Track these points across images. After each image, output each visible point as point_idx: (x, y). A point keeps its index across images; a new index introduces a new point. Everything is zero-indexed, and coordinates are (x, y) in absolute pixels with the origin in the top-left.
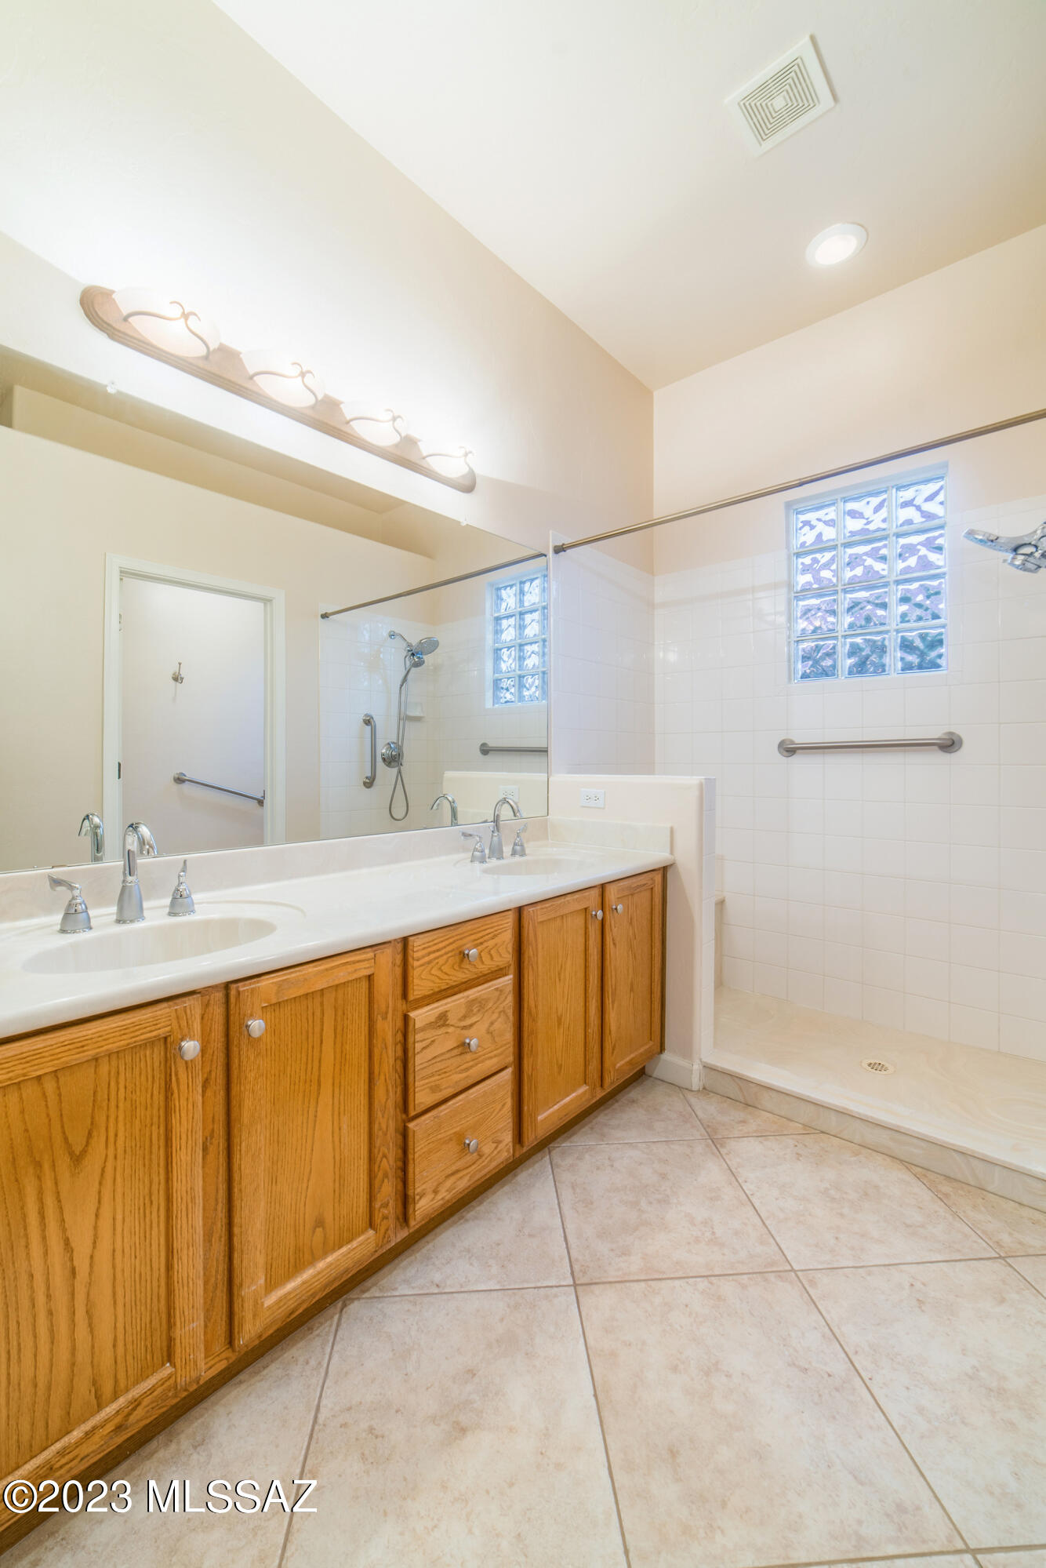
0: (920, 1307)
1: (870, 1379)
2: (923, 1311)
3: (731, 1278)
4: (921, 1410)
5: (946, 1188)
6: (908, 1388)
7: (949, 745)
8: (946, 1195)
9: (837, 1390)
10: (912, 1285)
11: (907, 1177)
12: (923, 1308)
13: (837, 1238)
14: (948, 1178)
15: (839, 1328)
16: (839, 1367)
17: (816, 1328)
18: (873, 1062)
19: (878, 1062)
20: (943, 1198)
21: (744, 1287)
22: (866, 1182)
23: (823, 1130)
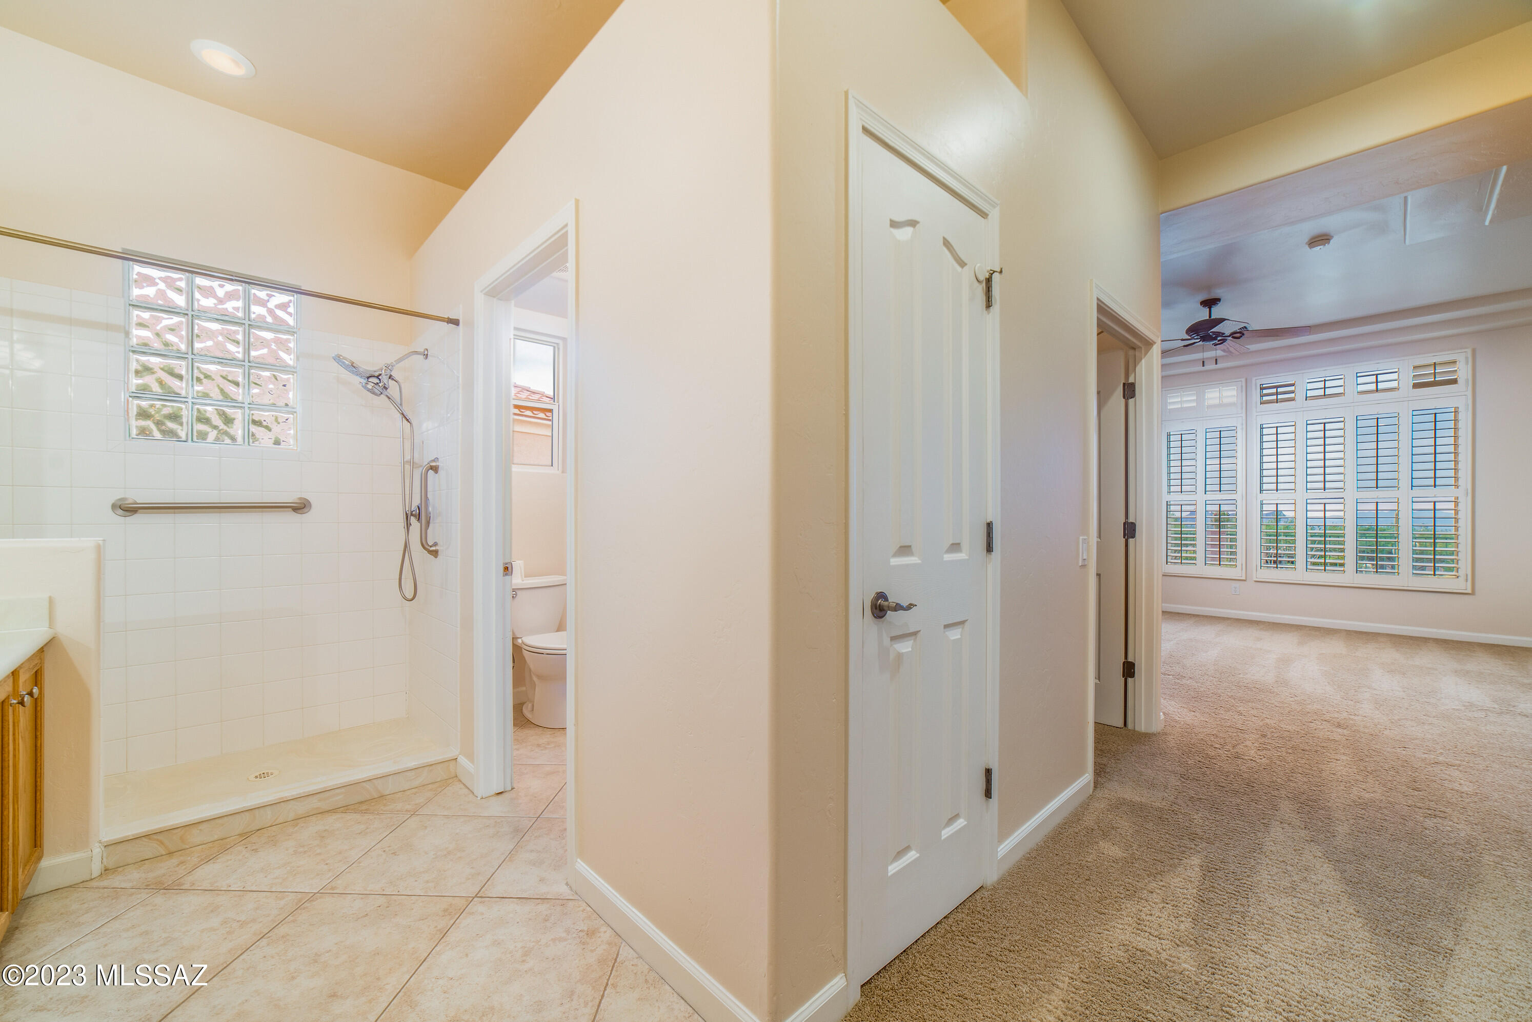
0: (395, 855)
1: (398, 892)
2: (398, 855)
3: (280, 925)
4: (427, 882)
5: (364, 807)
6: (416, 881)
7: (301, 507)
8: (366, 810)
9: (388, 907)
10: (384, 851)
11: (338, 815)
12: (397, 854)
13: (327, 864)
14: (361, 803)
15: (366, 890)
16: (382, 900)
17: (355, 900)
18: (257, 774)
19: (262, 773)
20: (366, 812)
21: (294, 921)
22: (316, 832)
23: (258, 829)
